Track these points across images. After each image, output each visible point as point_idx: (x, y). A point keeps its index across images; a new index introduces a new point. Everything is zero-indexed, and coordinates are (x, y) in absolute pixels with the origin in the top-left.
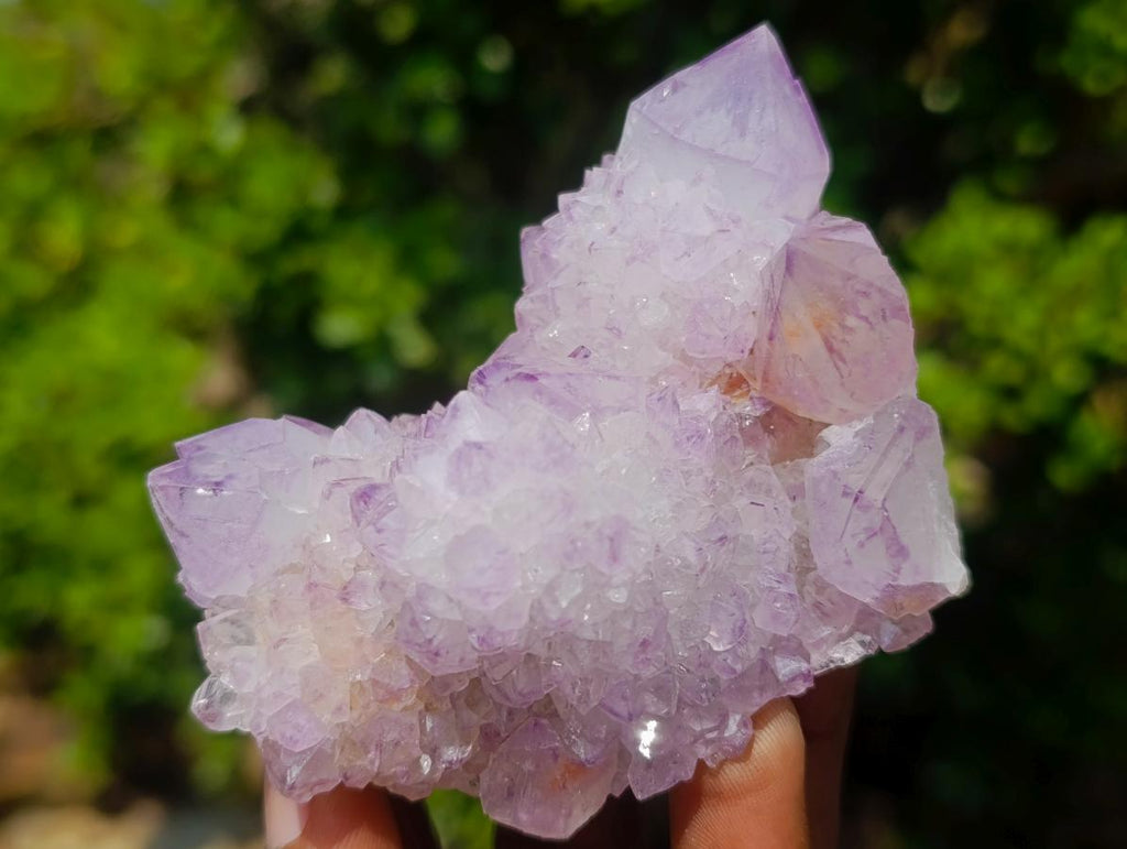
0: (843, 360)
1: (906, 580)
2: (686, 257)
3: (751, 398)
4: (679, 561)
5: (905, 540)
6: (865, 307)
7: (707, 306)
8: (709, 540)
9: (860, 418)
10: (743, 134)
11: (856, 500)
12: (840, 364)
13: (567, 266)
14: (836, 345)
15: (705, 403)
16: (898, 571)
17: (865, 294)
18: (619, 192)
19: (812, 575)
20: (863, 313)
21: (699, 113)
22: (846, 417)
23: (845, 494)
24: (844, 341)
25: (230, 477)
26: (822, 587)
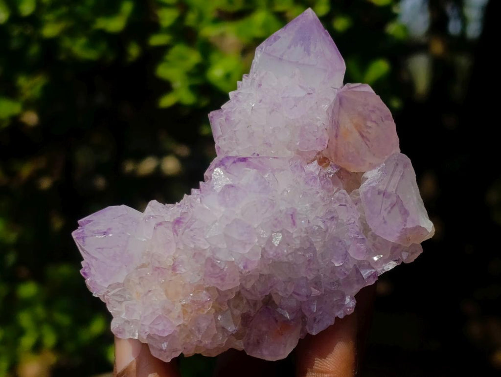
0: (369, 141)
1: (410, 225)
2: (295, 107)
3: (331, 165)
4: (317, 228)
5: (407, 208)
6: (374, 117)
7: (307, 127)
8: (327, 219)
9: (379, 165)
10: (309, 54)
11: (384, 195)
12: (368, 142)
13: (240, 121)
14: (364, 134)
15: (313, 168)
16: (406, 221)
17: (373, 111)
18: (260, 85)
19: (370, 233)
20: (373, 119)
21: (289, 47)
22: (372, 166)
23: (379, 193)
24: (367, 132)
25: (110, 229)
26: (375, 237)
